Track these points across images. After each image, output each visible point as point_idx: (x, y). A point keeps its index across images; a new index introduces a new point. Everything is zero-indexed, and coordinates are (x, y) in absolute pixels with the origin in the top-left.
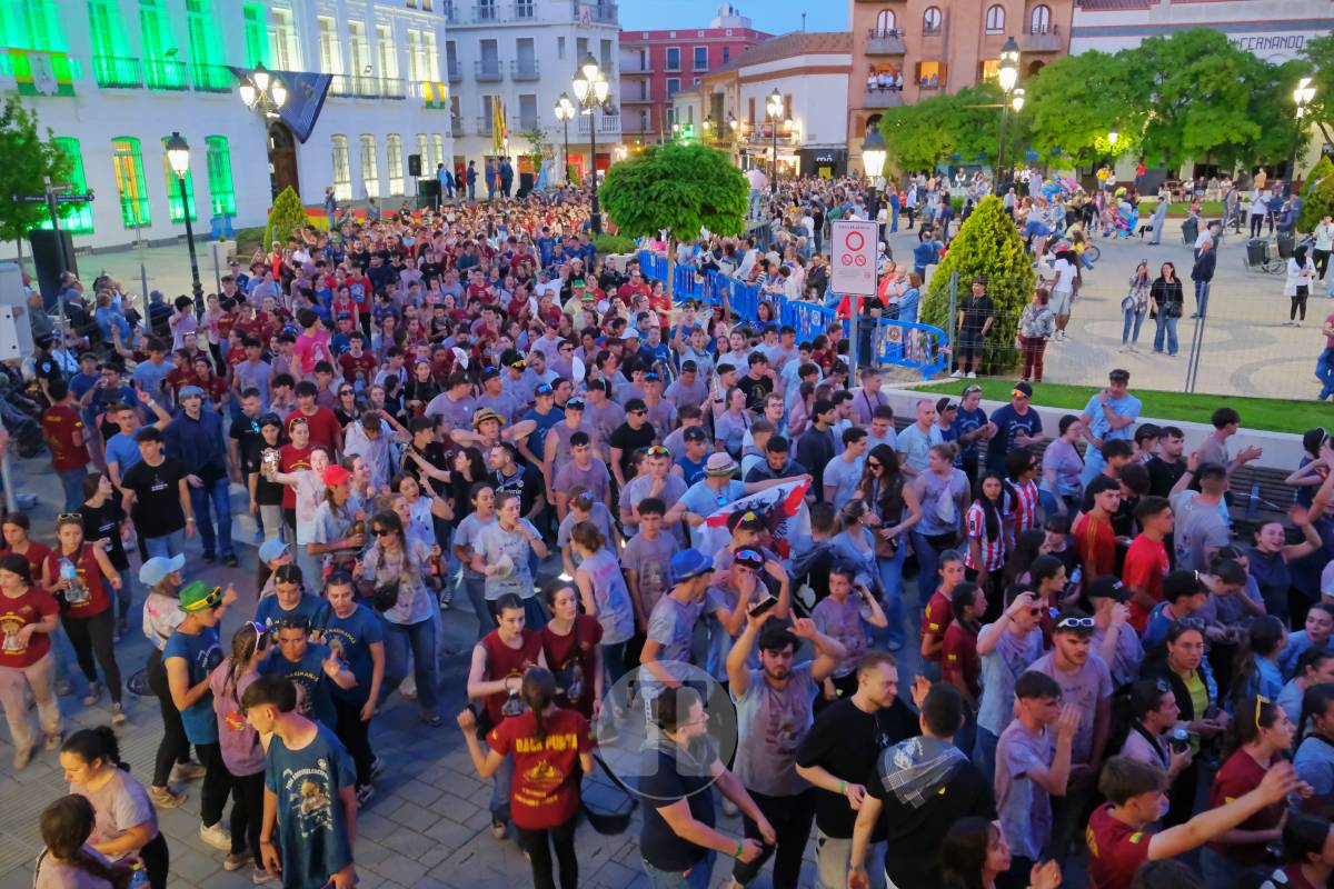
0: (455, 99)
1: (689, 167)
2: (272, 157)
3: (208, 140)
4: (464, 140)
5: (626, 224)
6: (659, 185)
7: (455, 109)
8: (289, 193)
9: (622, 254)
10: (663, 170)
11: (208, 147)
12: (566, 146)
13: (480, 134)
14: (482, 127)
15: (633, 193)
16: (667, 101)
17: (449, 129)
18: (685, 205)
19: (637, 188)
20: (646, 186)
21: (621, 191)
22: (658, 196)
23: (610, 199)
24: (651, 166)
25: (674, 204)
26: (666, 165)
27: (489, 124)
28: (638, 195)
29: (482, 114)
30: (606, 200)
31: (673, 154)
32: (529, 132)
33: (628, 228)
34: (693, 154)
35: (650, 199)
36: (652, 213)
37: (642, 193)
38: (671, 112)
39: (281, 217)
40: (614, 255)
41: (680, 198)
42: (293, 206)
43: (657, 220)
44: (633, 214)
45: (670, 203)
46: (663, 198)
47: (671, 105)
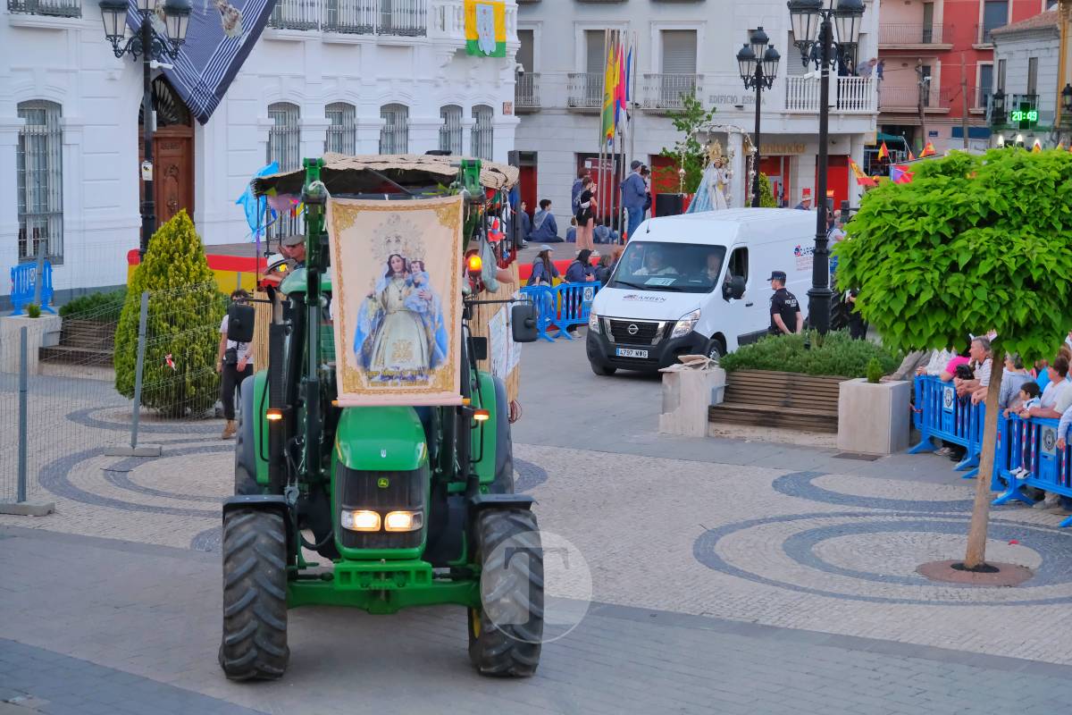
0: (526, 35)
1: (1046, 203)
2: (148, 148)
3: (24, 108)
4: (539, 119)
5: (896, 320)
6: (973, 240)
7: (525, 55)
8: (180, 223)
9: (876, 380)
10: (986, 205)
11: (23, 121)
12: (757, 137)
13: (573, 110)
14: (580, 96)
15: (915, 254)
16: (980, 45)
17: (509, 95)
18: (1030, 284)
19: (925, 244)
20: (945, 240)
21: (890, 249)
22: (972, 265)
23: (863, 264)
24: (960, 198)
25: (1008, 281)
26: (992, 195)
27: (594, 87)
28: (927, 259)
29: (580, 66)
30: (853, 266)
31: (1009, 172)
32: (681, 107)
33: (899, 328)
34: (1055, 174)
35: (954, 267)
36: (958, 301)
37: (935, 254)
38: (987, 69)
39: (161, 271)
40: (858, 382)
41: (1022, 269)
42: (186, 250)
43: (966, 315)
44: (912, 299)
45: (1000, 277)
46: (984, 268)
47: (988, 53)
